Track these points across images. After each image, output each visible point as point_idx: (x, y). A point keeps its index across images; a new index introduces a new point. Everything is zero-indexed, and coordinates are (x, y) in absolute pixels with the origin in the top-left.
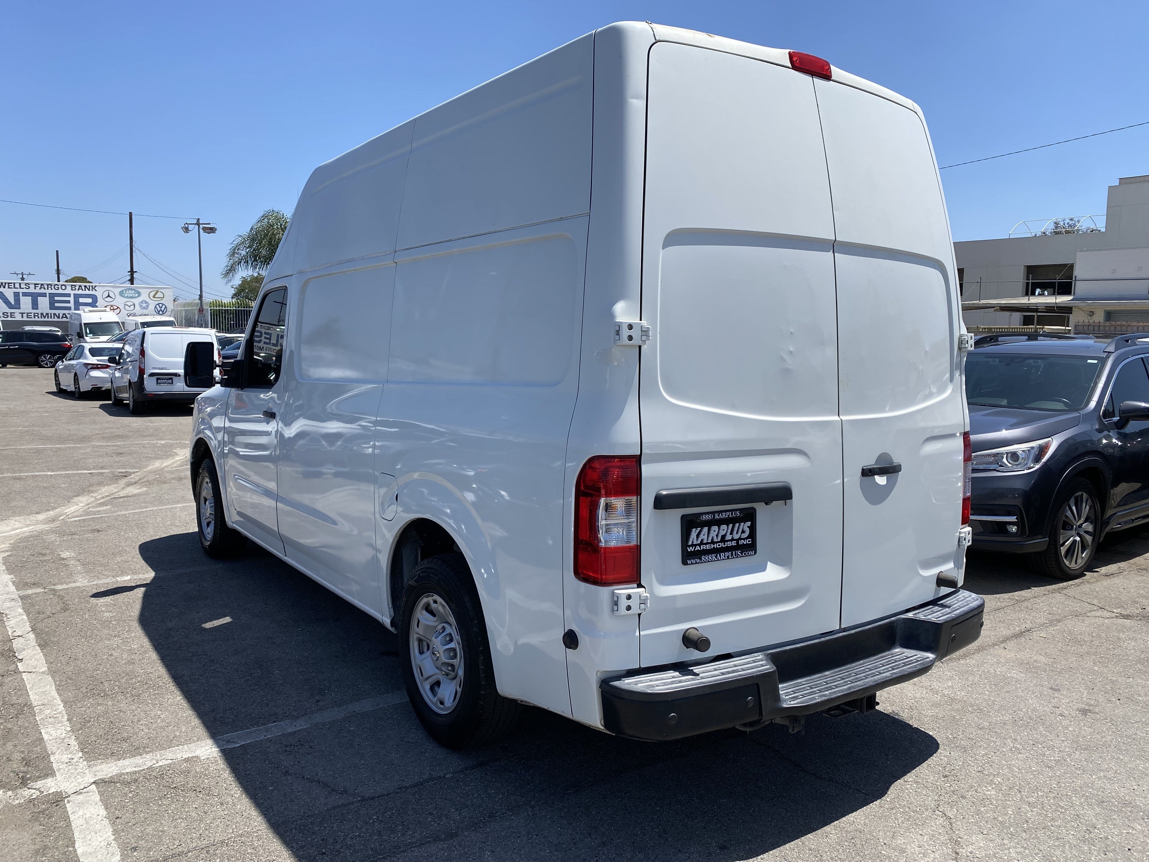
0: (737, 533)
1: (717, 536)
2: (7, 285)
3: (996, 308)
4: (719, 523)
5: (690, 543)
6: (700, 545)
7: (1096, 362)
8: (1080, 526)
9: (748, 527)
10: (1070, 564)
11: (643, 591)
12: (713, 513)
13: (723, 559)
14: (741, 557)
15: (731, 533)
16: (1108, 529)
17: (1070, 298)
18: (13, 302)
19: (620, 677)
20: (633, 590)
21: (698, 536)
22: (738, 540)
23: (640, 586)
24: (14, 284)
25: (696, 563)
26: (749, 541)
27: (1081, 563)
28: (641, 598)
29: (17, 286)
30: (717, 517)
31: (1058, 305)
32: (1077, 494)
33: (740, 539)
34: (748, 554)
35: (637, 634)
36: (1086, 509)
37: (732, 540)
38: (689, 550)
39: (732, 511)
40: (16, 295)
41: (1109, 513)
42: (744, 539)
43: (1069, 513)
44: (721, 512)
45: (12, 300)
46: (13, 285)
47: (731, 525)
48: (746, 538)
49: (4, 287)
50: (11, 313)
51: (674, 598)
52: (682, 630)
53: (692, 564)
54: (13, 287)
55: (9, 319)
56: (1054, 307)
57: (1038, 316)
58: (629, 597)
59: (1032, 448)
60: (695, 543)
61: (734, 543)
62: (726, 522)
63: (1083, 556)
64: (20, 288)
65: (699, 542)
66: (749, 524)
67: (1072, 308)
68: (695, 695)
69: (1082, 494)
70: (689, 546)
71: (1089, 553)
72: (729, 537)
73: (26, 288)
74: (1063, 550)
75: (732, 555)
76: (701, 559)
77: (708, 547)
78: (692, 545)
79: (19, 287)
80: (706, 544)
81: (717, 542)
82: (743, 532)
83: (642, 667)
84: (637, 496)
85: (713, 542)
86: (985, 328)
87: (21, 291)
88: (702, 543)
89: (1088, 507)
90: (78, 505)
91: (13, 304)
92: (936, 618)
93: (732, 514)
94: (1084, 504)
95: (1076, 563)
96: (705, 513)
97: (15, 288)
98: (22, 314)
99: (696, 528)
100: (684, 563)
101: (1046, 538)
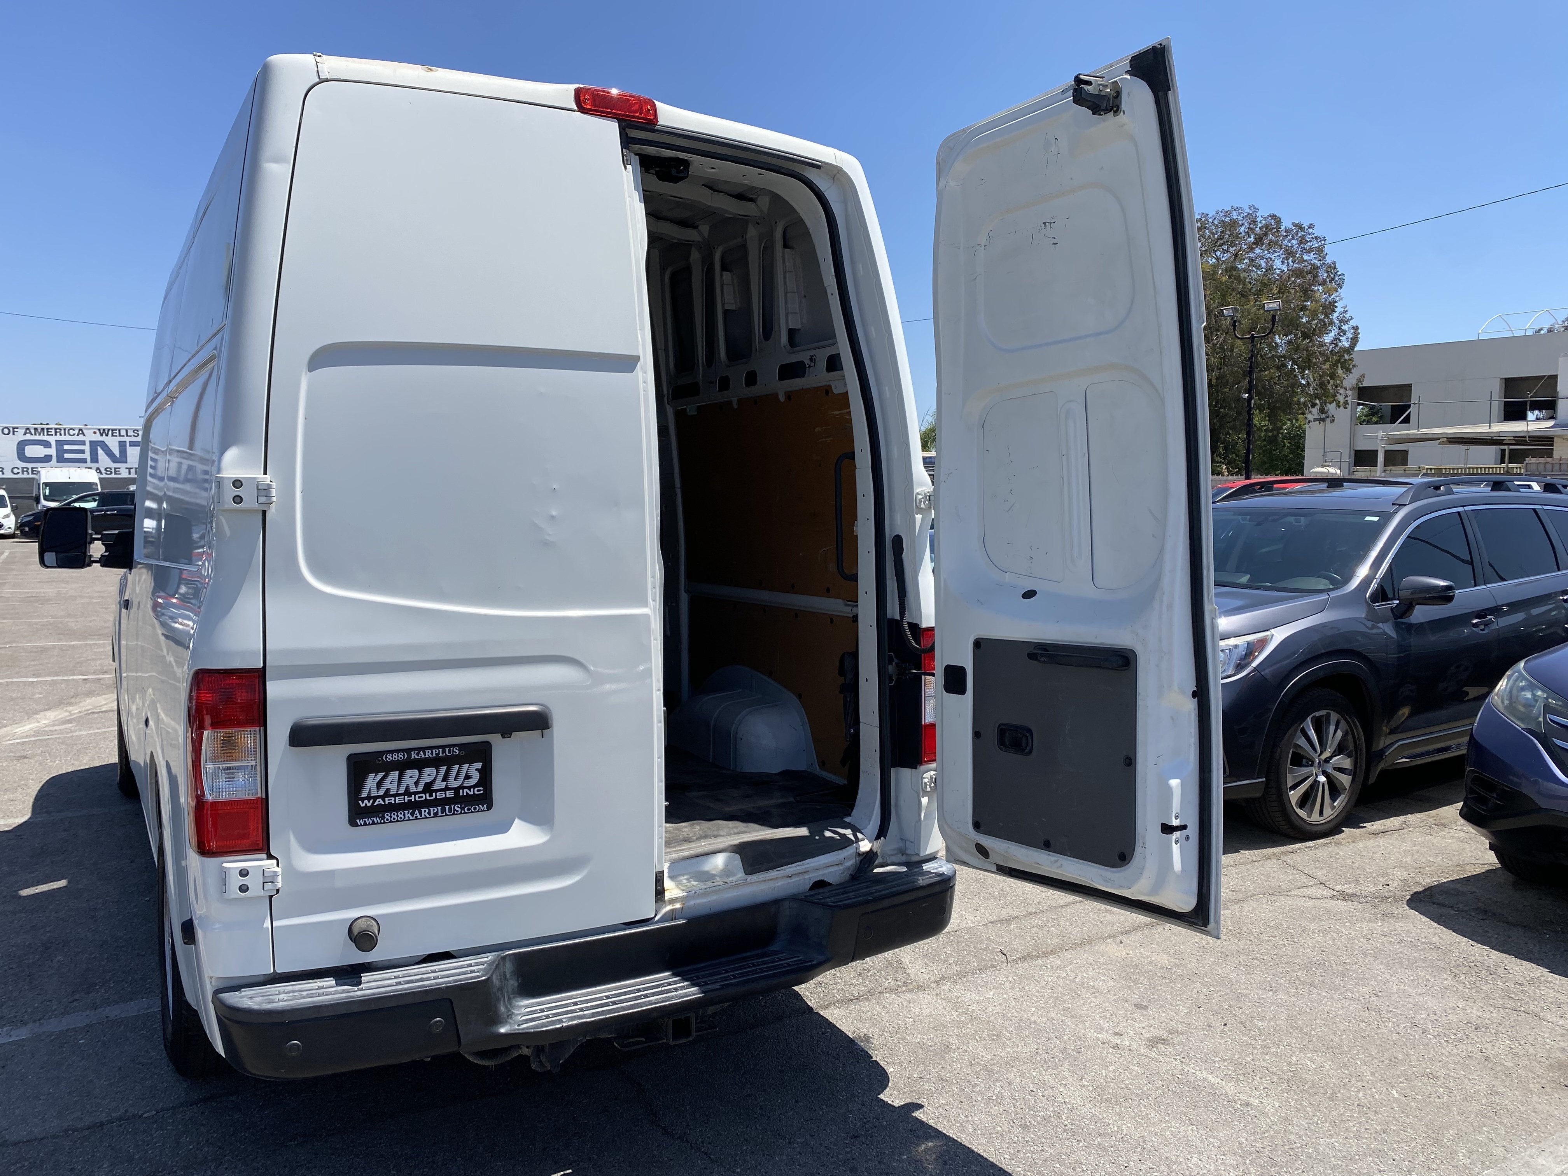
0: (456, 779)
1: (416, 783)
2: (110, 432)
3: (1441, 440)
4: (420, 765)
5: (364, 794)
6: (383, 797)
7: (1376, 519)
8: (1327, 761)
9: (477, 770)
10: (1310, 815)
11: (272, 864)
12: (408, 751)
13: (426, 818)
14: (461, 813)
15: (445, 779)
16: (1381, 766)
17: (1551, 423)
18: (117, 454)
19: (236, 986)
20: (257, 863)
21: (379, 784)
22: (457, 790)
23: (270, 857)
24: (119, 430)
25: (373, 823)
26: (478, 791)
27: (1329, 813)
28: (265, 875)
29: (123, 433)
30: (414, 756)
31: (1531, 434)
32: (1318, 714)
33: (462, 787)
34: (475, 809)
35: (267, 924)
36: (1335, 736)
37: (447, 789)
38: (363, 805)
39: (443, 747)
40: (122, 445)
41: (1382, 743)
42: (469, 788)
43: (1302, 742)
44: (424, 749)
45: (116, 452)
46: (117, 431)
47: (443, 769)
48: (474, 787)
49: (107, 435)
50: (115, 468)
51: (330, 874)
52: (350, 919)
53: (365, 824)
54: (118, 434)
55: (113, 476)
56: (1525, 437)
57: (1511, 450)
58: (244, 873)
59: (1236, 646)
60: (374, 793)
61: (450, 794)
62: (435, 763)
63: (1335, 804)
64: (127, 435)
65: (381, 793)
66: (479, 765)
67: (1553, 438)
68: (332, 1014)
69: (1328, 715)
70: (363, 799)
71: (1346, 800)
72: (439, 785)
73: (134, 436)
74: (1294, 796)
75: (443, 810)
76: (383, 818)
77: (398, 800)
78: (369, 798)
79: (125, 434)
80: (394, 796)
81: (415, 793)
82: (467, 777)
83: (278, 972)
84: (260, 726)
85: (407, 793)
86: (1431, 469)
87: (128, 439)
88: (387, 794)
89: (1340, 734)
90: (39, 722)
91: (118, 456)
92: (834, 903)
93: (444, 752)
94: (1332, 728)
95: (1321, 813)
96: (392, 752)
97: (120, 435)
98: (130, 469)
99: (377, 772)
100: (353, 823)
101: (1262, 778)
